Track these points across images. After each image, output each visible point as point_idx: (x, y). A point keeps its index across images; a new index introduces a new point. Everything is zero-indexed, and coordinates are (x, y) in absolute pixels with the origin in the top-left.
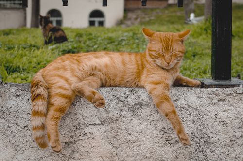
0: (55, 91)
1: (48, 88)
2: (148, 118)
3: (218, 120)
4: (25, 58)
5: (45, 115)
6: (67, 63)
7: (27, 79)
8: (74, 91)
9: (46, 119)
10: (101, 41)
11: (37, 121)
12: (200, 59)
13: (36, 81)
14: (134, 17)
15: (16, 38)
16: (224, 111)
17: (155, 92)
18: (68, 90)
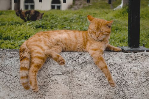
0: (34, 55)
1: (30, 53)
2: (91, 71)
3: (132, 72)
4: (13, 31)
5: (29, 69)
6: (42, 37)
7: (15, 44)
8: (46, 55)
9: (29, 72)
10: (60, 20)
11: (24, 73)
12: (120, 32)
13: (22, 48)
14: (79, 3)
15: (6, 17)
16: (135, 66)
17: (95, 55)
18: (42, 54)
